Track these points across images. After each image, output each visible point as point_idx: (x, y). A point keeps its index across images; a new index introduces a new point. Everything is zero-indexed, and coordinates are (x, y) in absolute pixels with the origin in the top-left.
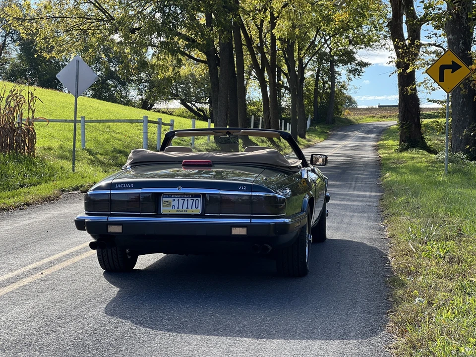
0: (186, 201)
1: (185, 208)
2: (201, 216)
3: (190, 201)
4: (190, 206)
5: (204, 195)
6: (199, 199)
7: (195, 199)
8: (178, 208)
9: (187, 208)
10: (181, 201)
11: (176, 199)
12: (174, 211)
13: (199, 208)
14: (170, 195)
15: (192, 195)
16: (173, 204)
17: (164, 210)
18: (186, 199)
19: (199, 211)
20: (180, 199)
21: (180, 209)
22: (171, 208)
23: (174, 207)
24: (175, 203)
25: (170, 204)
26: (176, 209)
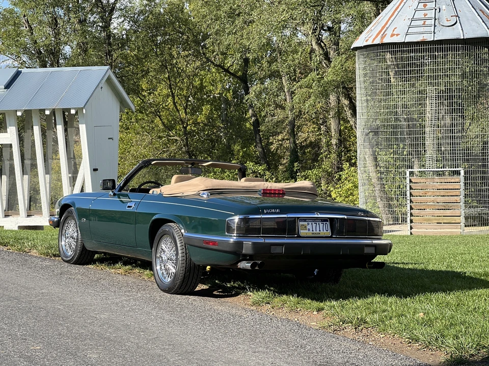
0: (318, 225)
1: (318, 231)
2: (331, 237)
3: (321, 225)
4: (321, 230)
5: (330, 218)
6: (327, 223)
7: (325, 223)
8: (313, 231)
9: (320, 231)
10: (314, 225)
11: (310, 223)
12: (309, 233)
13: (329, 231)
14: (305, 220)
15: (321, 220)
16: (308, 227)
17: (303, 232)
18: (318, 223)
19: (329, 233)
20: (313, 223)
21: (315, 231)
22: (307, 231)
23: (309, 230)
24: (309, 227)
25: (306, 227)
26: (311, 231)
